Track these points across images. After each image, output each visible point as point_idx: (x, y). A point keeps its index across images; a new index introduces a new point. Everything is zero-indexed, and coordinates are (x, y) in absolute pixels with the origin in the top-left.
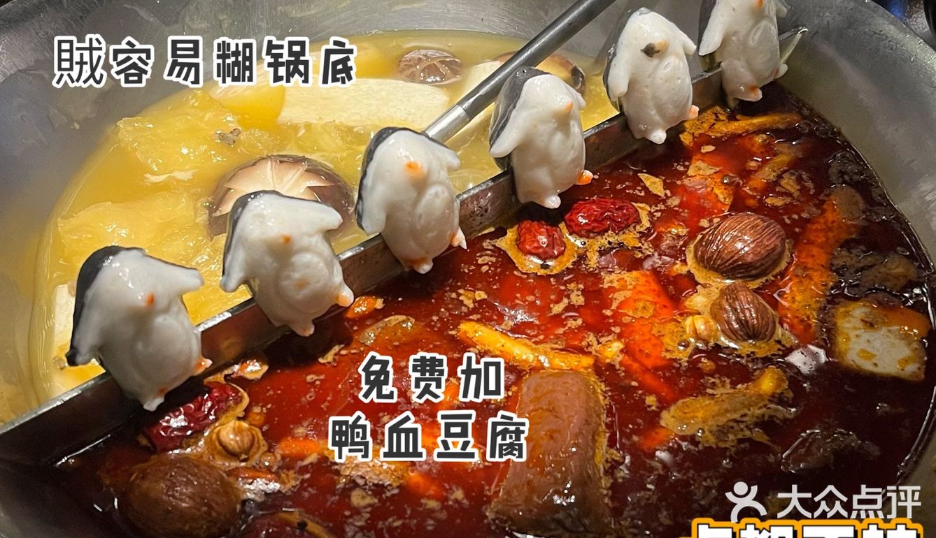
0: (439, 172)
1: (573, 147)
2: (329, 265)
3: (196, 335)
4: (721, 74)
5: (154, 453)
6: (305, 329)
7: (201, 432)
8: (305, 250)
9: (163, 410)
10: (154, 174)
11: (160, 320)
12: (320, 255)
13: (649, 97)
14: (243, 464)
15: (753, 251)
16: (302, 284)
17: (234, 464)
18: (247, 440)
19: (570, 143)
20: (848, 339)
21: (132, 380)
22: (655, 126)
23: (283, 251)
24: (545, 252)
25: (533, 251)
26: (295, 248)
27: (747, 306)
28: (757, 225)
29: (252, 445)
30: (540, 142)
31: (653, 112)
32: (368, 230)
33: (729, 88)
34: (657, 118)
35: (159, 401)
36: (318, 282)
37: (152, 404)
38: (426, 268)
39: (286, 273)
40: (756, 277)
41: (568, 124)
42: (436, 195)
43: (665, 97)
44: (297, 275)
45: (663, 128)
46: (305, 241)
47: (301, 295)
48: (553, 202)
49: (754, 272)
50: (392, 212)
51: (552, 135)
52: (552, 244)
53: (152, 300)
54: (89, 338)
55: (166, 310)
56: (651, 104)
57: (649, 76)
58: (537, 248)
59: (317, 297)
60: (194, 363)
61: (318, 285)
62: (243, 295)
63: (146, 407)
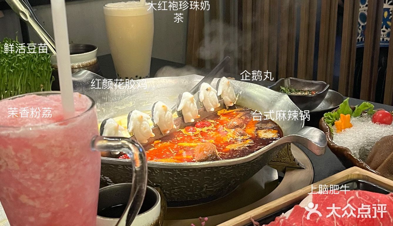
4: (223, 100)
6: (146, 141)
16: (145, 129)
19: (194, 106)
22: (211, 107)
24: (193, 131)
26: (143, 120)
30: (188, 106)
33: (226, 104)
34: (211, 105)
36: (148, 129)
38: (168, 132)
48: (193, 121)
50: (160, 117)
52: (194, 129)
56: (210, 102)
57: (208, 95)
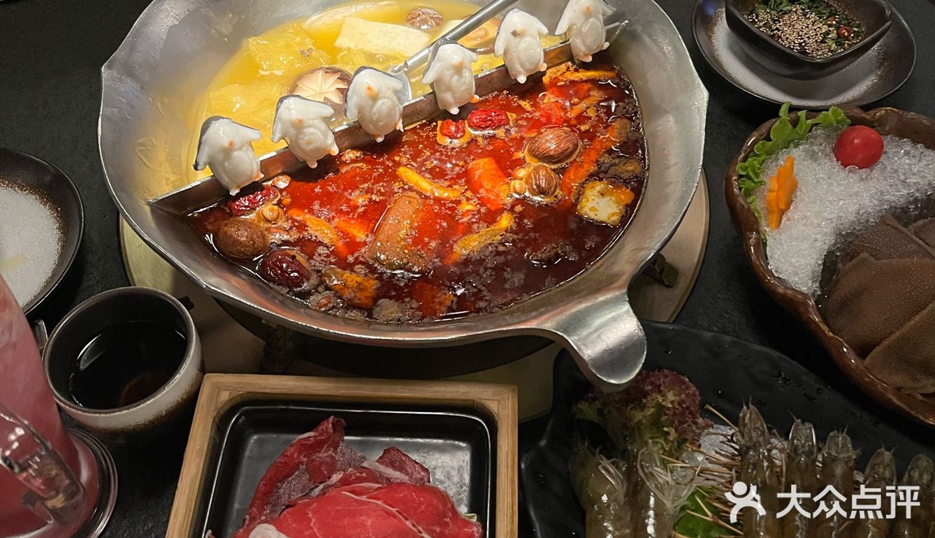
0: (386, 92)
1: (464, 83)
2: (325, 135)
3: (257, 162)
5: (231, 216)
6: (313, 164)
7: (255, 209)
8: (310, 126)
9: (238, 196)
10: (263, 70)
11: (236, 153)
12: (319, 129)
13: (516, 58)
14: (273, 226)
15: (555, 150)
16: (309, 143)
17: (269, 225)
18: (275, 215)
19: (462, 81)
20: (588, 201)
21: (225, 180)
22: (520, 73)
23: (299, 126)
24: (453, 135)
25: (448, 134)
26: (305, 125)
27: (542, 177)
28: (561, 136)
29: (277, 218)
30: (446, 79)
31: (518, 66)
32: (350, 118)
33: (575, 52)
34: (521, 69)
35: (238, 191)
36: (317, 142)
37: (234, 193)
38: (380, 140)
39: (300, 137)
40: (555, 163)
41: (462, 72)
42: (383, 103)
43: (524, 59)
44: (306, 138)
45: (525, 75)
46: (311, 122)
47: (309, 148)
48: (455, 111)
49: (553, 161)
50: (360, 111)
51: (452, 76)
52: (457, 131)
53: (231, 144)
54: (203, 159)
55: (240, 149)
56: (516, 62)
57: (515, 47)
58: (449, 133)
59: (317, 150)
60: (254, 176)
61: (318, 144)
62: (283, 145)
63: (231, 193)
